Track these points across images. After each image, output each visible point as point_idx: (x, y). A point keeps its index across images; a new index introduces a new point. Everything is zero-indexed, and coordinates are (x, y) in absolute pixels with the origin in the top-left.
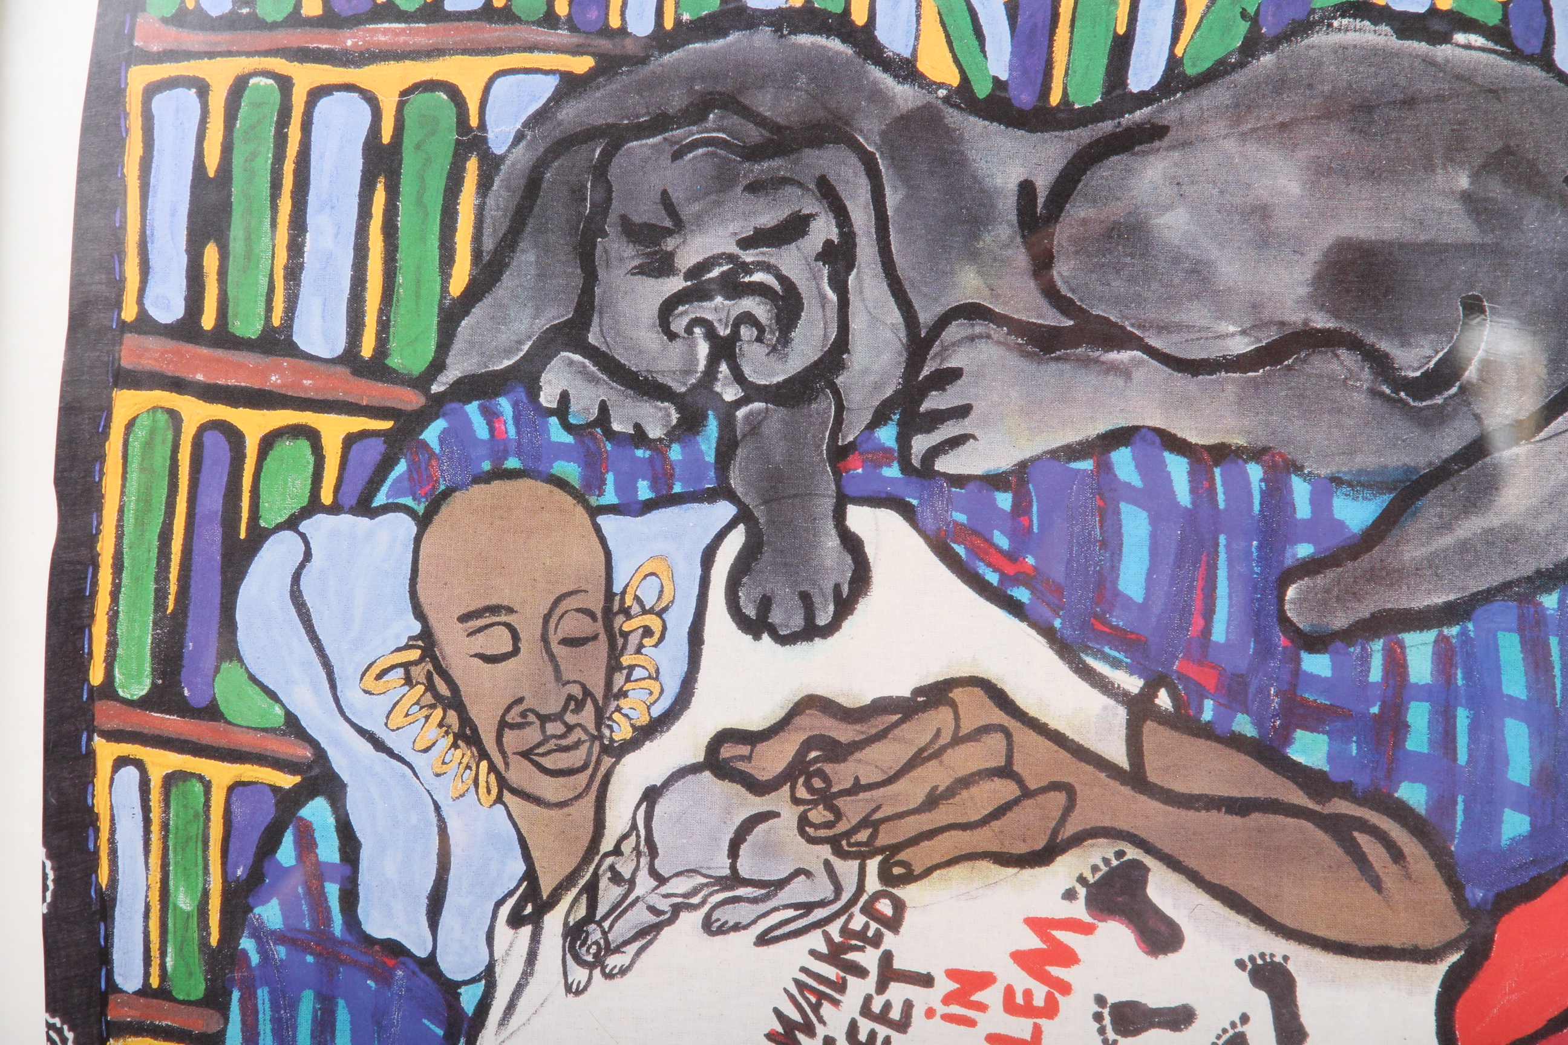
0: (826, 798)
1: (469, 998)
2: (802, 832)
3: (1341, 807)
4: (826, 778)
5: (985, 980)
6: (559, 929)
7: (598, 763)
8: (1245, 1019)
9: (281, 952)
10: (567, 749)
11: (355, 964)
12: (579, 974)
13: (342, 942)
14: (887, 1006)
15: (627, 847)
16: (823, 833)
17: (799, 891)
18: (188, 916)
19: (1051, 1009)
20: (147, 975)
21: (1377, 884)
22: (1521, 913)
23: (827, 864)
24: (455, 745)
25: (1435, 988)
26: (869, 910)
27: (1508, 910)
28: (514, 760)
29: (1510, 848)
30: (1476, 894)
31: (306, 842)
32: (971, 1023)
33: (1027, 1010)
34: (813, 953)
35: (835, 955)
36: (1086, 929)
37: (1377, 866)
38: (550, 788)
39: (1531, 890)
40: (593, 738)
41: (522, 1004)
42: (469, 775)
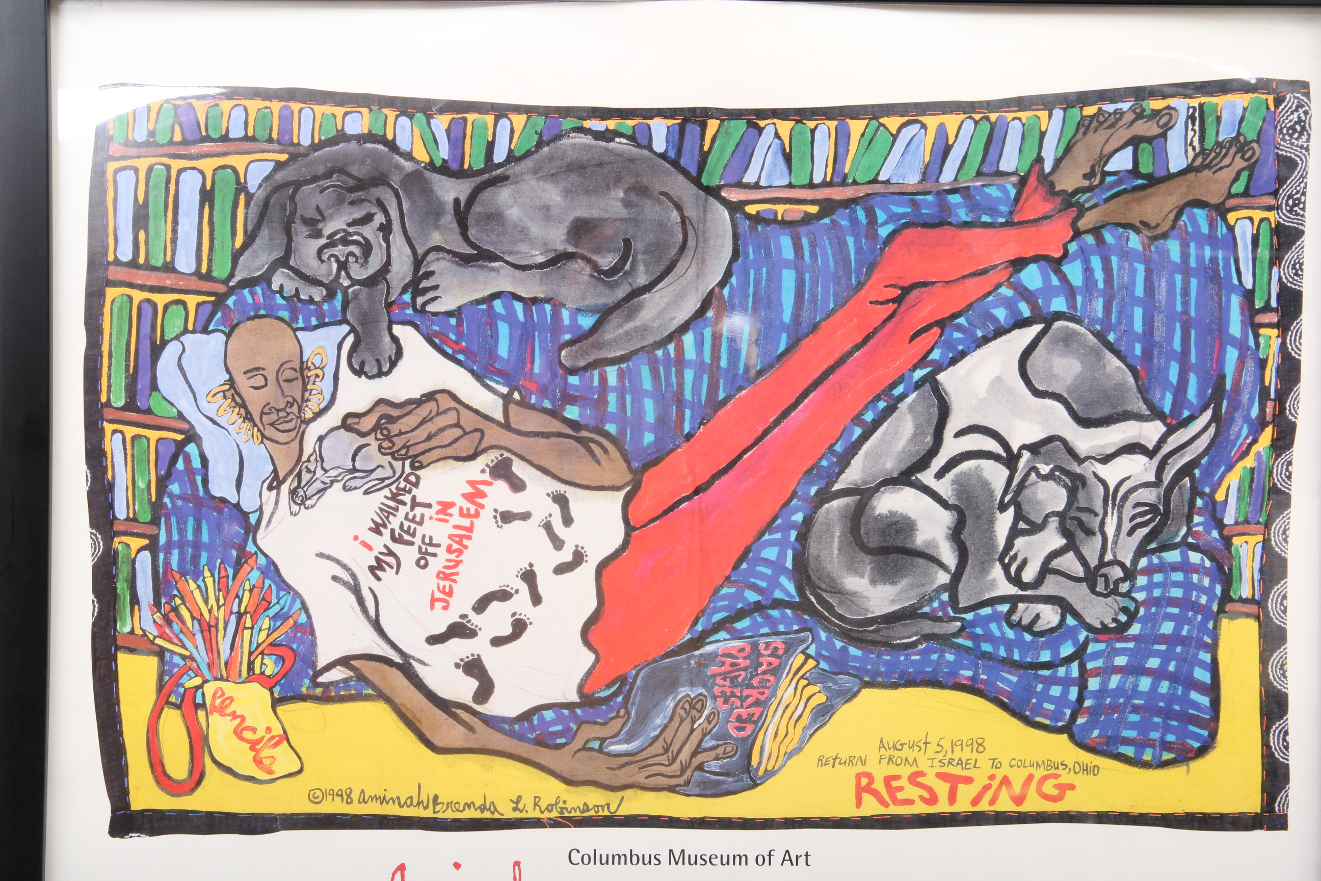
0: (389, 438)
1: (253, 519)
2: (380, 451)
3: (584, 434)
4: (388, 430)
5: (452, 505)
6: (287, 491)
7: (300, 427)
8: (550, 515)
9: (180, 503)
10: (287, 422)
11: (209, 506)
12: (295, 508)
13: (203, 498)
14: (415, 516)
15: (312, 459)
16: (388, 451)
17: (379, 473)
18: (143, 490)
19: (477, 515)
20: (128, 513)
21: (598, 462)
22: (652, 470)
23: (390, 463)
24: (244, 422)
25: (621, 500)
26: (406, 480)
27: (647, 470)
28: (267, 427)
29: (648, 447)
30: (635, 465)
31: (188, 460)
32: (447, 521)
33: (468, 515)
34: (386, 497)
35: (394, 497)
36: (490, 484)
37: (598, 455)
38: (281, 437)
39: (656, 462)
40: (298, 418)
41: (274, 520)
42: (250, 433)
